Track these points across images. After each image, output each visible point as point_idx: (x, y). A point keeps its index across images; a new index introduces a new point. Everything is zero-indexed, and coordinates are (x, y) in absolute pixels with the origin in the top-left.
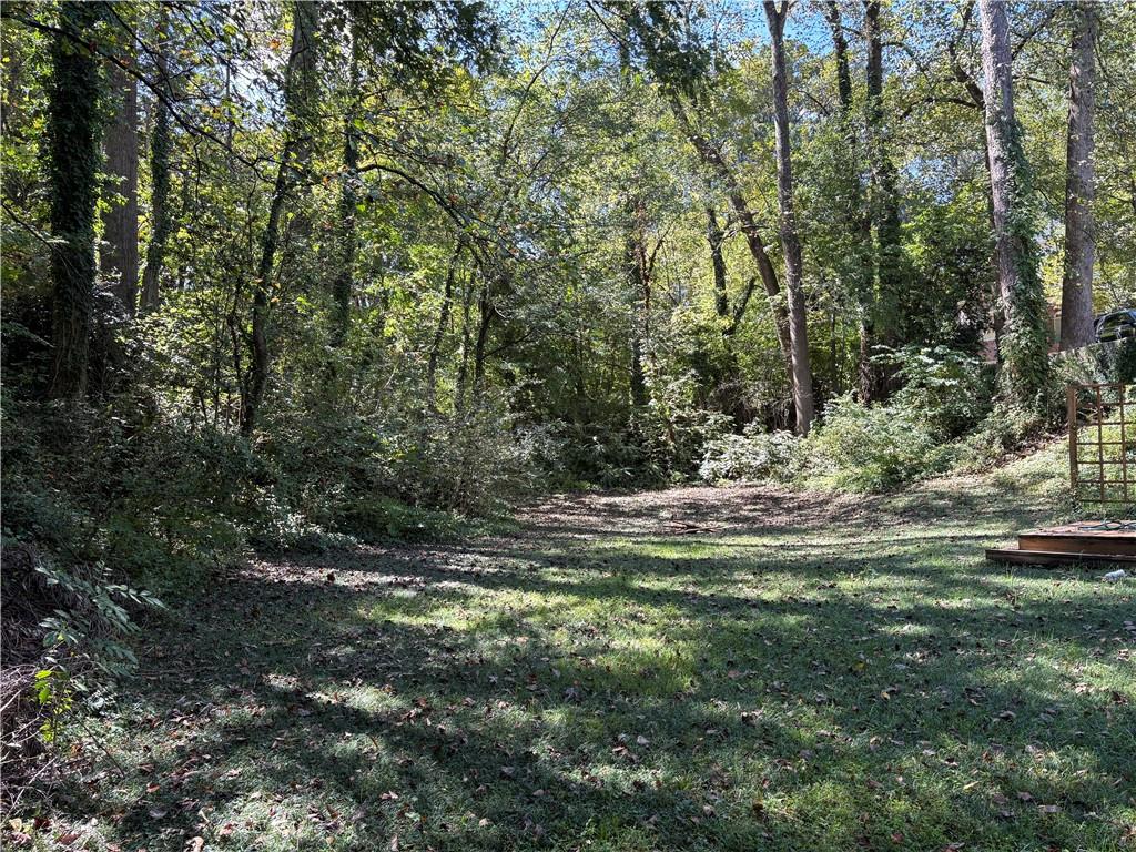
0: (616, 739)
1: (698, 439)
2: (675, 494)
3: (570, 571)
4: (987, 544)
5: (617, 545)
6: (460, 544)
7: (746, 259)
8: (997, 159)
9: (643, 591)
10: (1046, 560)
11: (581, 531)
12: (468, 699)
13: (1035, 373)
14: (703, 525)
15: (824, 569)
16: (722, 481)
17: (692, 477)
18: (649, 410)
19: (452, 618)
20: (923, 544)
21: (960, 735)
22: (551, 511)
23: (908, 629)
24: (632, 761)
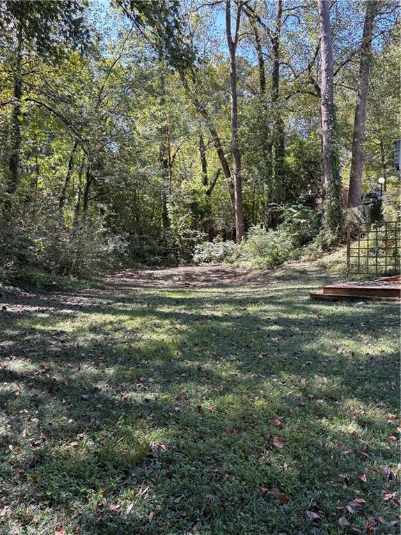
0: (139, 380)
1: (193, 244)
2: (182, 269)
3: (128, 304)
4: (311, 291)
5: (152, 292)
6: (74, 292)
7: (217, 160)
8: (325, 121)
9: (161, 313)
10: (334, 298)
11: (135, 286)
12: (69, 364)
13: (337, 217)
14: (193, 283)
15: (243, 302)
16: (203, 263)
17: (189, 261)
18: (171, 229)
19: (66, 326)
20: (286, 291)
21: (289, 372)
22: (122, 277)
23: (275, 328)
24: (145, 389)
